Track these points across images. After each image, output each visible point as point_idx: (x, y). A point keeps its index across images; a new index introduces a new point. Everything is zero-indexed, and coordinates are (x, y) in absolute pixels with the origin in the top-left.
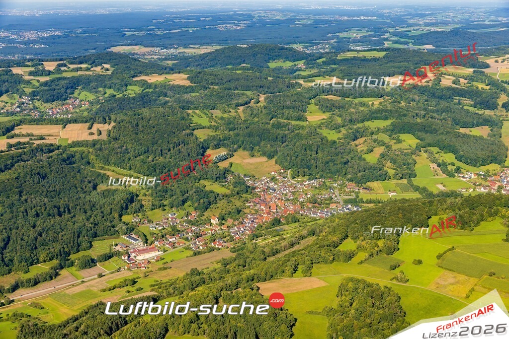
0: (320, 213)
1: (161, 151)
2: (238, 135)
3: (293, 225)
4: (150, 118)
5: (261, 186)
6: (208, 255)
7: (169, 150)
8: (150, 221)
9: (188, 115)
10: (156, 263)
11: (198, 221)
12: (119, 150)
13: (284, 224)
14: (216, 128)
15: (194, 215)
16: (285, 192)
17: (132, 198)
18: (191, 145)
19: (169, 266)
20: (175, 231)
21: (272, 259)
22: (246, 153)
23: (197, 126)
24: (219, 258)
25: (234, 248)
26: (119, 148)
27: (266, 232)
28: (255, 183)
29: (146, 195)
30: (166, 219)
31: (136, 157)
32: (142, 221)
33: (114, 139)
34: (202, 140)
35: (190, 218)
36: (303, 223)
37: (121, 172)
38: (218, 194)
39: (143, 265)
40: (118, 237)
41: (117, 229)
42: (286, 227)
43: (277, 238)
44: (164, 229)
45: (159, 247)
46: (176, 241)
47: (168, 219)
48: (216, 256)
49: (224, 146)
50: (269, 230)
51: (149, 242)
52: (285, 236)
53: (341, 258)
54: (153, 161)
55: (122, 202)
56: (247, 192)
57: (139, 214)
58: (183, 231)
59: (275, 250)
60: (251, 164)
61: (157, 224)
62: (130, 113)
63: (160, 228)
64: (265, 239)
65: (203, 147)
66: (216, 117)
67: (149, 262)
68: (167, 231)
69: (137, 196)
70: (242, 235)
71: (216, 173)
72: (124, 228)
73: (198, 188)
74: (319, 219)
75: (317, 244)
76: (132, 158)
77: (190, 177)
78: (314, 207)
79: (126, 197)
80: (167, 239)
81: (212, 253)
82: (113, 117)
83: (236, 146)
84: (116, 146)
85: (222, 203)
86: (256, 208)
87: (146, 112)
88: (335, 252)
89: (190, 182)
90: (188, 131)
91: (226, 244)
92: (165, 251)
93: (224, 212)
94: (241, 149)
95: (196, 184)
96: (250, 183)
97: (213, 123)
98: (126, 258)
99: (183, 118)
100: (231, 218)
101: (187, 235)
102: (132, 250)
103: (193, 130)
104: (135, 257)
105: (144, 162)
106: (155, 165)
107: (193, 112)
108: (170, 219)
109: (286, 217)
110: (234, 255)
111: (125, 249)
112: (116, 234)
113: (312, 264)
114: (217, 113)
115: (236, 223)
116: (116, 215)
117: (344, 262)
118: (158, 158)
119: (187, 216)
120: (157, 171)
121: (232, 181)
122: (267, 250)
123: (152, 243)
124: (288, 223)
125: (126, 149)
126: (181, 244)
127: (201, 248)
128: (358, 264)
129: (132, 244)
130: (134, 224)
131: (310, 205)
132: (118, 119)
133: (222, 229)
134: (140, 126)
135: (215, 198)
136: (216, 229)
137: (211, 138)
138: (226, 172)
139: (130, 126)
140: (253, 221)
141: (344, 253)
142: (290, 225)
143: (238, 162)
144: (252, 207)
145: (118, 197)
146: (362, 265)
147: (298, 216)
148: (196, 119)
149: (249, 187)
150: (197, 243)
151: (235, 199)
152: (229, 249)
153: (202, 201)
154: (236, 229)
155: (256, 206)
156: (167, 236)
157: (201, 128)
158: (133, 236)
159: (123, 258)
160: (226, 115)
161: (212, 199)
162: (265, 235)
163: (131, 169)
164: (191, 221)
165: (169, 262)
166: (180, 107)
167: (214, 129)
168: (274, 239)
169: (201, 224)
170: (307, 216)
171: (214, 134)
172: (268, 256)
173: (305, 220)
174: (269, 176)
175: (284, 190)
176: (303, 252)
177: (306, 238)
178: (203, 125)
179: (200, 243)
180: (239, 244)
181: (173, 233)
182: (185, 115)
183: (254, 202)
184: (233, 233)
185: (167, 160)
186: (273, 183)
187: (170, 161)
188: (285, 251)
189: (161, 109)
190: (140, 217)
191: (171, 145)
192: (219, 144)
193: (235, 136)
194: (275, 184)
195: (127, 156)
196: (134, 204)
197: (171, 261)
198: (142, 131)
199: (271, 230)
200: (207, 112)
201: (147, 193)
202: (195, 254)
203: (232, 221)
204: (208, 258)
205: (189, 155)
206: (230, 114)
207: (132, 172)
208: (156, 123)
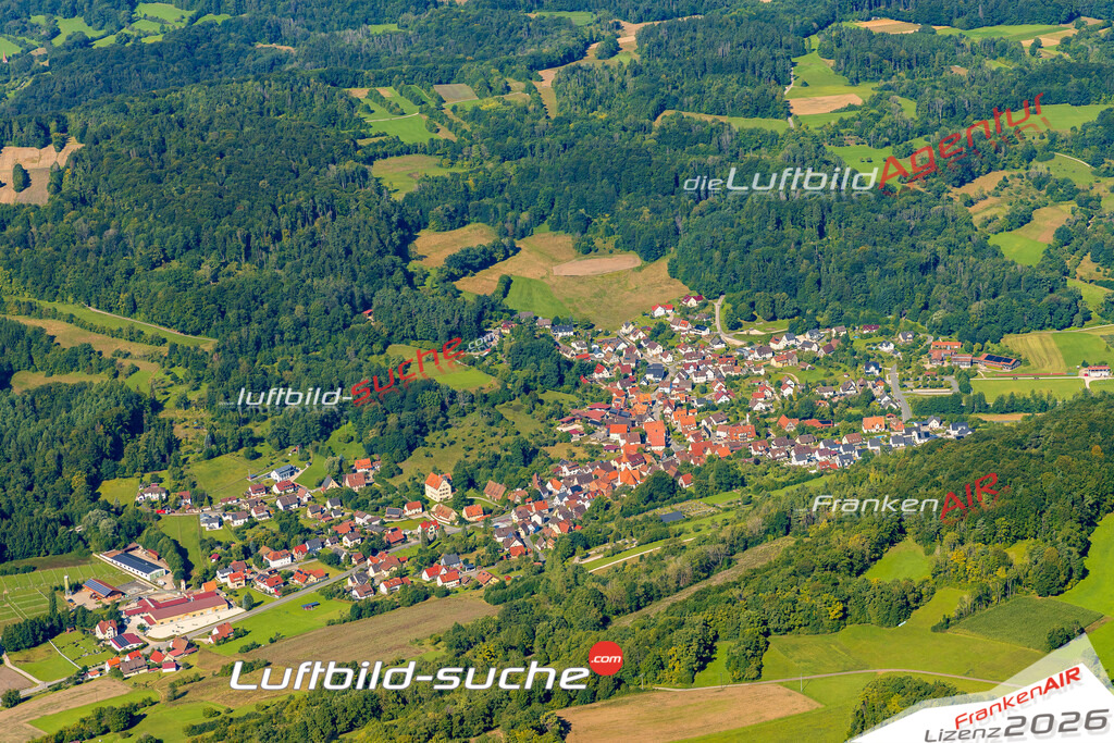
0: (822, 452)
1: (247, 239)
2: (533, 174)
3: (722, 499)
4: (210, 121)
5: (615, 359)
6: (405, 615)
7: (277, 237)
8: (202, 499)
9: (352, 104)
10: (217, 650)
11: (376, 494)
12: (92, 241)
13: (690, 497)
14: (454, 152)
15: (365, 470)
16: (700, 380)
17: (137, 416)
18: (358, 217)
19: (263, 659)
20: (291, 533)
21: (627, 621)
22: (565, 240)
23: (383, 144)
24: (444, 624)
25: (503, 585)
26: (92, 233)
27: (620, 527)
28: (592, 351)
29: (187, 404)
30: (257, 490)
31: (154, 266)
32: (173, 497)
33: (73, 200)
34: (399, 197)
35: (347, 484)
36: (759, 489)
37: (98, 323)
38: (453, 395)
39: (169, 658)
40: (85, 557)
41: (79, 529)
42: (696, 507)
43: (656, 548)
44: (252, 524)
45: (233, 592)
46: (295, 568)
47: (267, 490)
48: (433, 618)
49: (483, 215)
50: (631, 519)
51: (196, 573)
52: (686, 540)
53: (870, 610)
54: (215, 278)
55: (100, 430)
56: (561, 381)
57: (164, 474)
58: (321, 531)
59: (640, 591)
60: (581, 280)
61: (226, 509)
62: (137, 104)
63: (239, 523)
64: (616, 552)
65: (402, 224)
66: (454, 109)
67: (191, 645)
68: (261, 533)
69: (157, 407)
70: (535, 539)
71: (448, 316)
72: (106, 524)
73: (380, 370)
74: (819, 475)
75: (789, 562)
76: (139, 270)
77: (352, 335)
78: (802, 431)
79: (115, 411)
80: (260, 562)
81: (421, 608)
82: (74, 119)
83: (525, 216)
84: (81, 225)
85: (467, 427)
86: (593, 441)
87: (195, 99)
88: (849, 591)
89: (350, 351)
90: (349, 166)
91: (473, 573)
92: (251, 605)
93: (473, 458)
94: (545, 226)
95: (373, 359)
96: (573, 351)
97: (445, 134)
98: (111, 633)
99: (332, 119)
100: (500, 478)
101: (337, 546)
102: (134, 605)
103: (370, 160)
104: (142, 628)
105: (181, 283)
106: (222, 291)
107: (370, 96)
108: (275, 489)
109: (699, 471)
110: (495, 612)
111: (107, 601)
112: (75, 549)
113: (767, 634)
114: (460, 96)
115: (517, 496)
116: (78, 480)
117: (881, 625)
118: (233, 266)
119: (339, 477)
120: (231, 315)
121: (507, 346)
122: (613, 590)
123: (208, 576)
124: (704, 491)
125: (119, 238)
126: (312, 579)
127: (383, 589)
128: (935, 629)
129: (133, 582)
130: (145, 508)
131: (791, 426)
132: (93, 128)
133: (462, 521)
134: (171, 153)
135: (444, 408)
136: (442, 520)
137: (436, 190)
138: (488, 312)
139: (133, 153)
140: (577, 489)
141: (883, 590)
142: (710, 499)
143: (532, 273)
144: (576, 438)
145: (84, 415)
146: (949, 633)
147: (742, 468)
148: (380, 122)
149: (570, 364)
150: (371, 573)
151: (517, 409)
152: (481, 592)
153: (392, 419)
154: (515, 518)
155: (591, 432)
156: (263, 550)
157: (398, 154)
158: (140, 553)
159: (100, 635)
160: (490, 104)
161: (431, 411)
162: (619, 537)
163: (133, 309)
164: (351, 495)
165: (264, 642)
166: (321, 76)
167: (444, 154)
168: (648, 550)
169: (389, 503)
170: (775, 463)
171: (445, 173)
172: (617, 613)
173: (765, 481)
174: (646, 322)
175: (699, 372)
176: (736, 592)
177: (759, 542)
178: (407, 140)
179: (380, 575)
180: (521, 574)
181: (283, 538)
182: (340, 105)
183: (585, 420)
184: (501, 532)
185: (267, 273)
186: (659, 349)
187: (276, 278)
188: (677, 591)
189: (252, 87)
190: (167, 484)
191: (285, 219)
192: (465, 210)
193: (521, 180)
194: (668, 350)
195: (121, 264)
196: (143, 437)
197: (272, 641)
198: (179, 170)
199: (640, 517)
200: (424, 94)
201: (193, 397)
202: (358, 613)
203: (500, 489)
204: (407, 626)
205: (348, 252)
206: (508, 97)
207: (138, 322)
208: (230, 136)
